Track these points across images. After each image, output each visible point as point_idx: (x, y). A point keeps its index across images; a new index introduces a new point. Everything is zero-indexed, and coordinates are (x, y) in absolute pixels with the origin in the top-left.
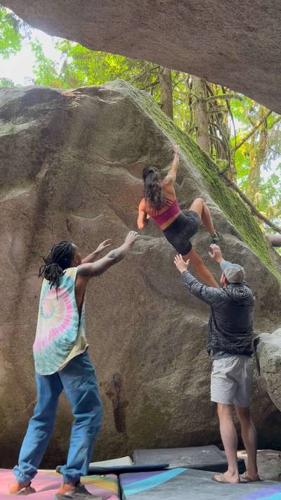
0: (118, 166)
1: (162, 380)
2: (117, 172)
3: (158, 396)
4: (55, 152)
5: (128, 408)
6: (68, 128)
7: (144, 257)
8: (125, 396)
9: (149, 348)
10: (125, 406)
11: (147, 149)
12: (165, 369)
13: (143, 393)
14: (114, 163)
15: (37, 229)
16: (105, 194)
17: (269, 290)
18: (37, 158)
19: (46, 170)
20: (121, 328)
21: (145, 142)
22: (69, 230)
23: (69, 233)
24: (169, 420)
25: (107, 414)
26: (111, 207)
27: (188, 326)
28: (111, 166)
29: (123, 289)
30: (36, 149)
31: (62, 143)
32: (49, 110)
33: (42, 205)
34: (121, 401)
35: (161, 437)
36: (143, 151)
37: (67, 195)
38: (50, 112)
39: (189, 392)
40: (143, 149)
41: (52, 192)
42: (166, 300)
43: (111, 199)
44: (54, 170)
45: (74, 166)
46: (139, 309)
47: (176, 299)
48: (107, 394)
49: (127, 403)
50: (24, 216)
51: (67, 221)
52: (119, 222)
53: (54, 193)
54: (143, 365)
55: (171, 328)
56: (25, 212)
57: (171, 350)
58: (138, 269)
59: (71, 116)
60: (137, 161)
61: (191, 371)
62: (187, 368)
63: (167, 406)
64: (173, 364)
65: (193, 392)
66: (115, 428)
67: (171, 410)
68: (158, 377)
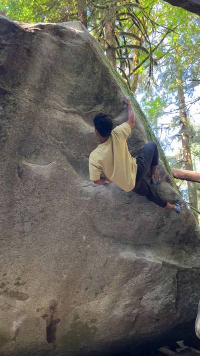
0: (74, 113)
1: (92, 304)
2: (73, 119)
3: (88, 315)
4: (10, 94)
5: (59, 324)
6: (26, 69)
7: (91, 202)
8: (58, 316)
10: (58, 323)
11: (102, 97)
12: (96, 294)
13: (75, 314)
14: (70, 109)
16: (59, 141)
17: (189, 228)
21: (101, 90)
22: (19, 176)
23: (19, 180)
24: (95, 332)
25: (39, 330)
26: (64, 153)
27: (122, 261)
28: (66, 112)
31: (19, 84)
32: (6, 45)
34: (54, 318)
35: (86, 345)
36: (98, 99)
37: (21, 141)
38: (6, 48)
39: (115, 312)
40: (99, 97)
42: (105, 239)
43: (65, 146)
45: (30, 111)
47: (113, 237)
48: (42, 316)
49: (59, 321)
51: (19, 168)
52: (70, 169)
54: (78, 292)
55: (107, 262)
57: (104, 280)
58: (84, 213)
59: (30, 56)
60: (91, 109)
61: (119, 296)
62: (116, 293)
63: (94, 322)
64: (104, 290)
65: (119, 312)
66: (46, 340)
67: (98, 326)
68: (89, 301)
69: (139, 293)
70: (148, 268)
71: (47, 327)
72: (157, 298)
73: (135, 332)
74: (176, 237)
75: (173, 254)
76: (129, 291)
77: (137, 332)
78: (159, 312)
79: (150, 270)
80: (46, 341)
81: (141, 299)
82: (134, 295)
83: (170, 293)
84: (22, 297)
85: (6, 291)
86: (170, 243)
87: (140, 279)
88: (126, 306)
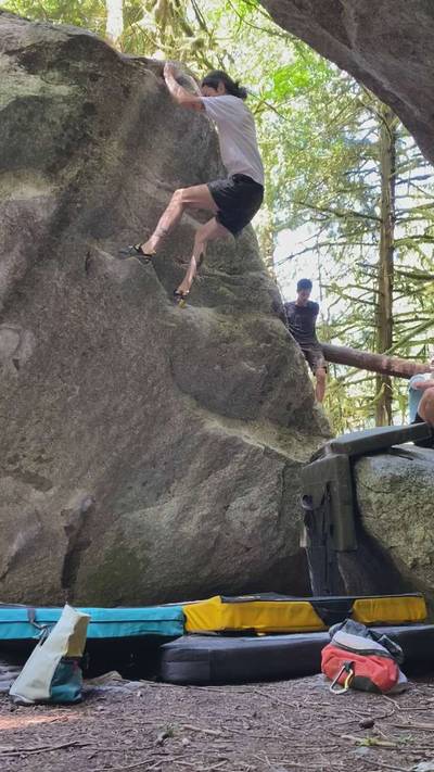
1: (150, 511)
3: (140, 534)
5: (87, 551)
6: (119, 113)
7: (176, 331)
8: (90, 534)
9: (144, 464)
10: (85, 549)
12: (159, 495)
13: (118, 530)
14: (164, 184)
15: (41, 257)
18: (68, 146)
19: (79, 168)
20: (114, 430)
22: (86, 269)
23: (84, 275)
24: (145, 568)
25: (53, 559)
27: (206, 438)
28: (159, 187)
29: (134, 374)
30: (70, 132)
31: (108, 134)
33: (61, 221)
34: (81, 540)
35: (126, 594)
37: (99, 215)
39: (185, 529)
41: (79, 205)
44: (91, 171)
45: (117, 173)
46: (148, 406)
48: (66, 528)
49: (89, 543)
50: (29, 234)
51: (88, 255)
53: (82, 208)
54: (130, 488)
55: (183, 439)
56: (32, 226)
57: (174, 470)
59: (127, 96)
61: (194, 500)
62: (189, 495)
63: (147, 549)
64: (172, 489)
65: (190, 528)
66: (60, 582)
67: (151, 555)
68: (146, 507)
69: (225, 498)
70: (243, 455)
71: (67, 555)
72: (252, 508)
73: (209, 571)
74: (286, 414)
75: (280, 439)
76: (209, 493)
77: (213, 572)
78: (253, 531)
79: (246, 457)
80: (58, 583)
81: (226, 508)
82: (217, 501)
83: (271, 501)
84: (42, 485)
85: (17, 471)
86: (277, 422)
87: (229, 471)
88: (204, 519)
